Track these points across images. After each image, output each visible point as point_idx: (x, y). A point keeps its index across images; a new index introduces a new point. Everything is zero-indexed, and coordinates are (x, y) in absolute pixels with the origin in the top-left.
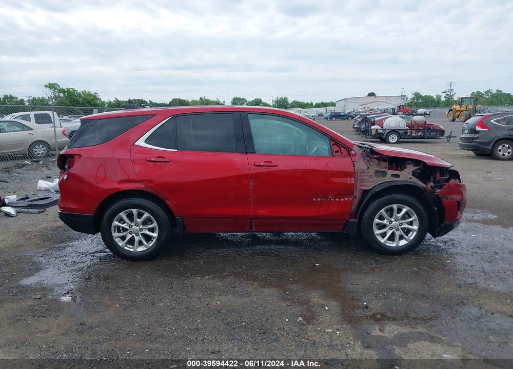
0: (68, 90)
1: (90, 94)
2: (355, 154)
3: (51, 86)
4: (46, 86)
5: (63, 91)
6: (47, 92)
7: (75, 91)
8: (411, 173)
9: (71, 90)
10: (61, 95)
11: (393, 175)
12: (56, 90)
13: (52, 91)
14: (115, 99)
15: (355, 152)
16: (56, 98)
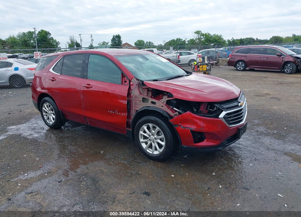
0: (206, 34)
1: (217, 36)
2: (133, 84)
3: (197, 32)
4: (195, 32)
5: (203, 35)
6: (195, 36)
7: (209, 34)
8: (165, 102)
9: (207, 34)
10: (202, 37)
11: (153, 103)
12: (200, 35)
13: (197, 35)
14: (232, 38)
15: (133, 83)
16: (199, 39)
